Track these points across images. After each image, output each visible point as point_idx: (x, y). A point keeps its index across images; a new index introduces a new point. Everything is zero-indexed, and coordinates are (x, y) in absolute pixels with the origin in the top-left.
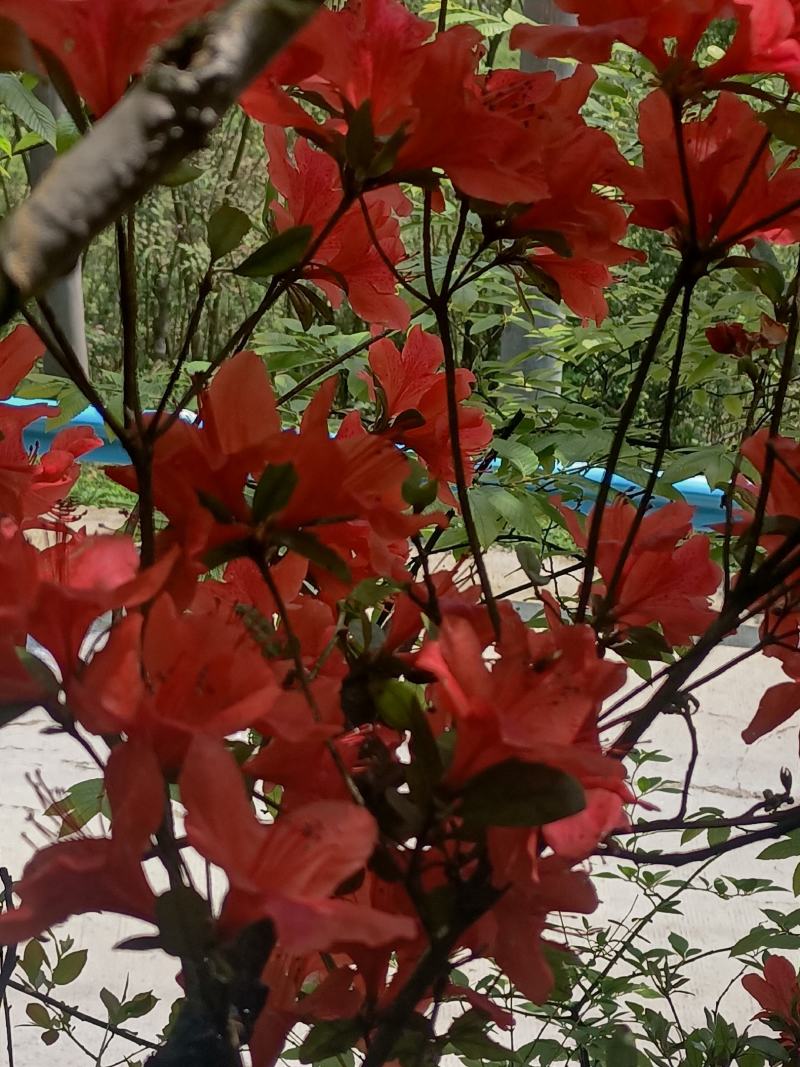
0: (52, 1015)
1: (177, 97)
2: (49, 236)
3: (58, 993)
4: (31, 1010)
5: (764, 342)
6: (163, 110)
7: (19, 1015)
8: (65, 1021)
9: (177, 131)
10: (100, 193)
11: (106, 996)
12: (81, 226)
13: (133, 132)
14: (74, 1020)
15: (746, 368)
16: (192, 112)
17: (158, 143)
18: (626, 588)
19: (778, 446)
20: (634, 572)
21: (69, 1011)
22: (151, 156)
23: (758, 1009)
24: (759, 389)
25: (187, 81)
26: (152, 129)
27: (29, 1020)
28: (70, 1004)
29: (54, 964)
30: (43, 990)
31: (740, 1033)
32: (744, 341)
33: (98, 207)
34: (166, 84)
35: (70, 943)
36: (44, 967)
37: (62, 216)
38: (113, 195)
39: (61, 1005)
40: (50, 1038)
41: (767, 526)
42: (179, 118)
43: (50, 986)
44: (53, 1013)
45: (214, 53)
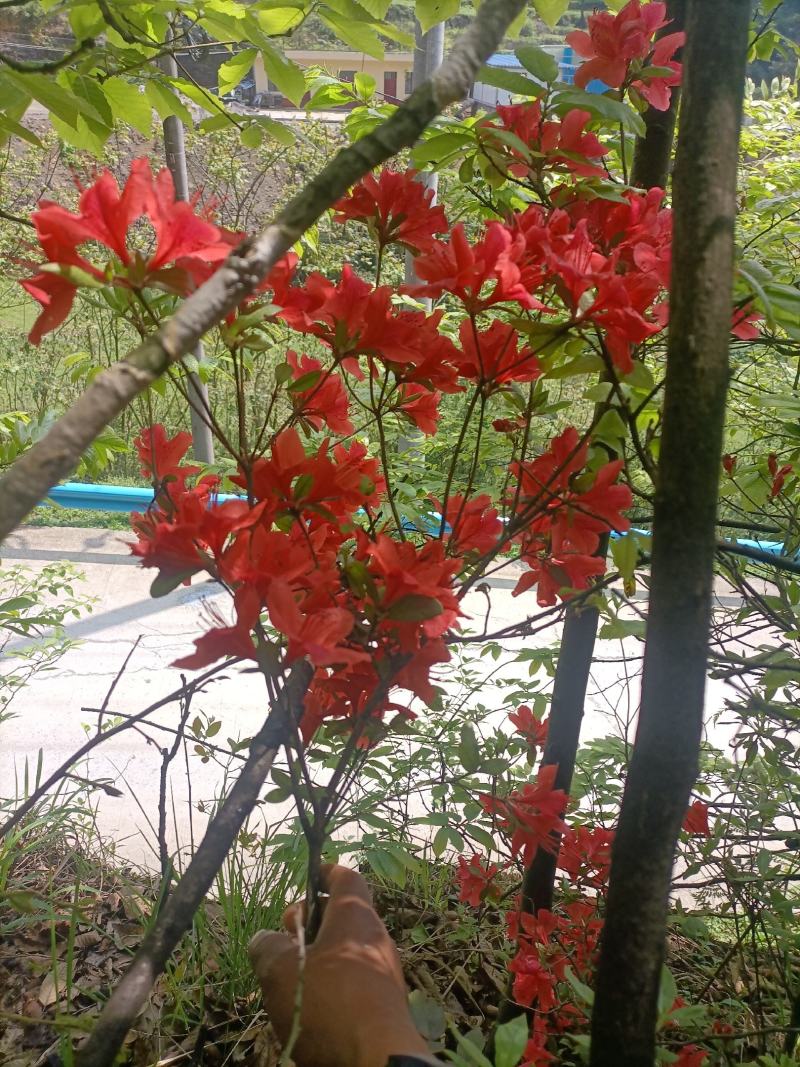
0: (206, 750)
1: (240, 270)
2: (184, 331)
3: (209, 740)
4: (197, 748)
5: (517, 426)
6: (233, 275)
7: (191, 751)
8: (212, 752)
9: (240, 285)
10: (206, 313)
11: (230, 741)
12: (198, 327)
13: (220, 286)
14: (216, 752)
15: (510, 437)
16: (247, 276)
17: (232, 290)
18: (462, 532)
19: (524, 466)
20: (465, 526)
21: (214, 748)
22: (229, 296)
23: (516, 729)
24: (516, 445)
25: (244, 263)
26: (229, 285)
27: (196, 753)
28: (214, 744)
29: (206, 727)
30: (202, 739)
31: (509, 737)
32: (509, 426)
33: (205, 319)
34: (235, 264)
35: (213, 719)
36: (202, 730)
37: (189, 322)
38: (212, 313)
39: (210, 746)
40: (205, 760)
41: (520, 501)
42: (241, 280)
43: (205, 738)
44: (207, 749)
45: (256, 251)
